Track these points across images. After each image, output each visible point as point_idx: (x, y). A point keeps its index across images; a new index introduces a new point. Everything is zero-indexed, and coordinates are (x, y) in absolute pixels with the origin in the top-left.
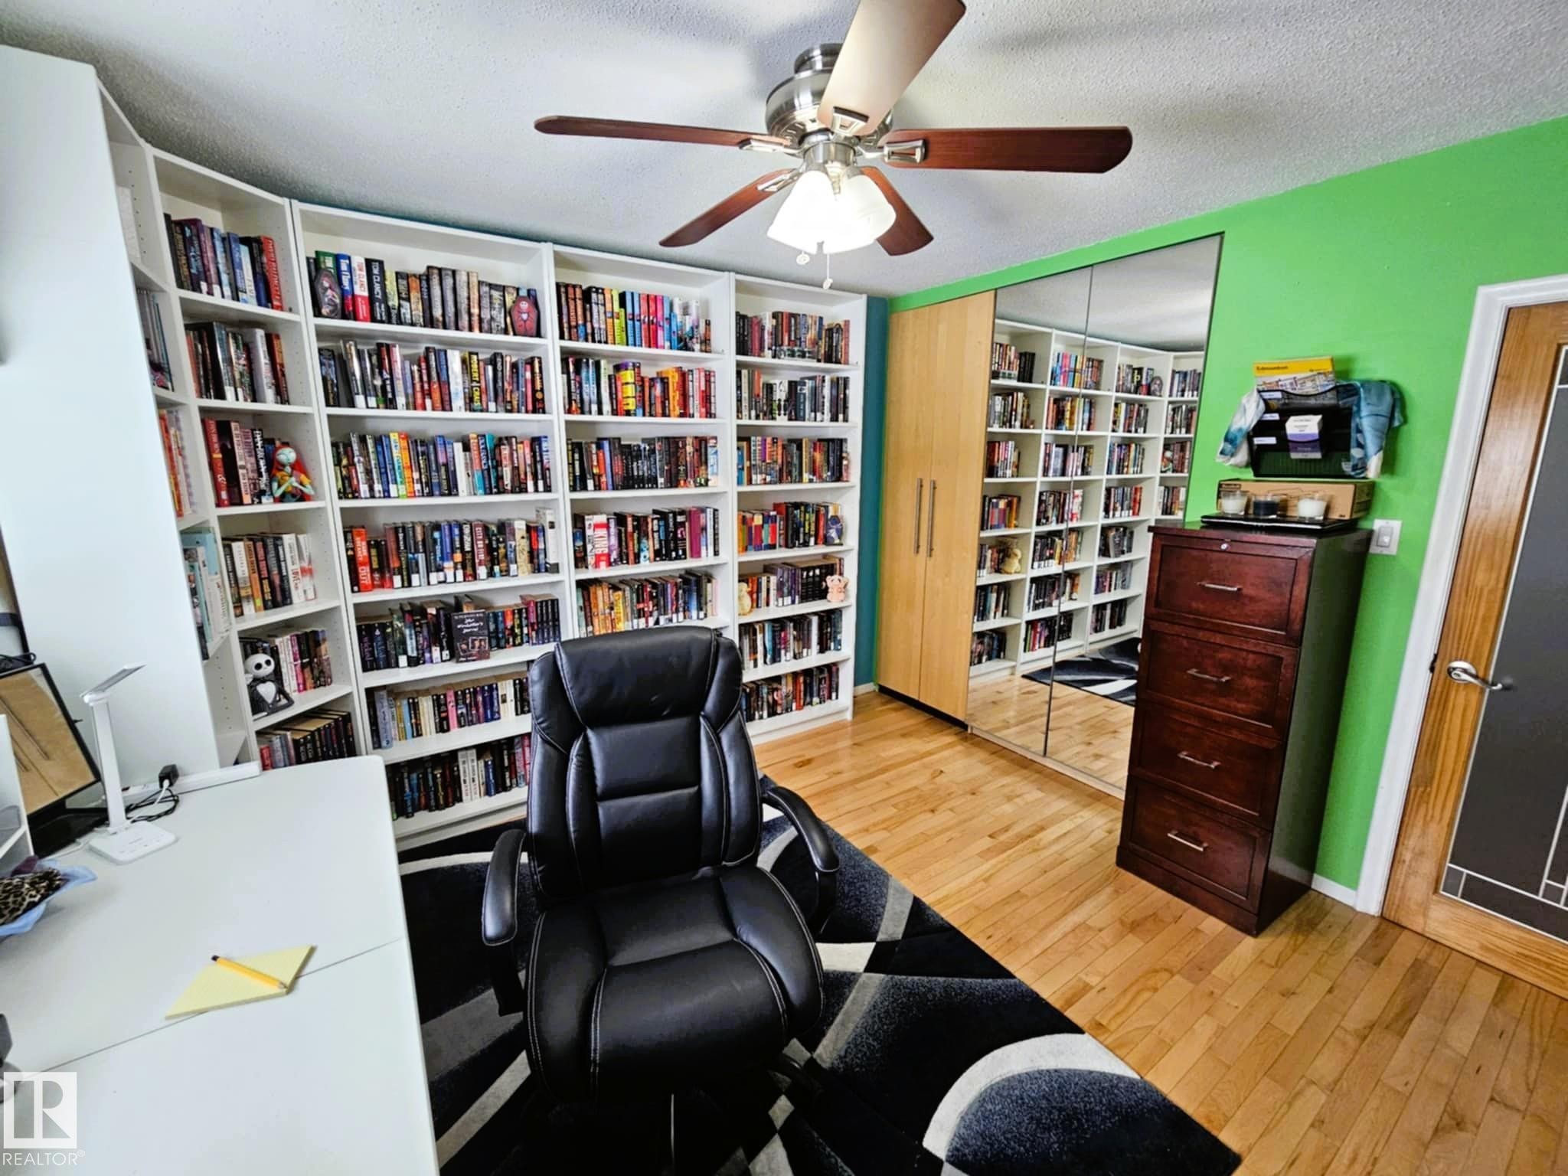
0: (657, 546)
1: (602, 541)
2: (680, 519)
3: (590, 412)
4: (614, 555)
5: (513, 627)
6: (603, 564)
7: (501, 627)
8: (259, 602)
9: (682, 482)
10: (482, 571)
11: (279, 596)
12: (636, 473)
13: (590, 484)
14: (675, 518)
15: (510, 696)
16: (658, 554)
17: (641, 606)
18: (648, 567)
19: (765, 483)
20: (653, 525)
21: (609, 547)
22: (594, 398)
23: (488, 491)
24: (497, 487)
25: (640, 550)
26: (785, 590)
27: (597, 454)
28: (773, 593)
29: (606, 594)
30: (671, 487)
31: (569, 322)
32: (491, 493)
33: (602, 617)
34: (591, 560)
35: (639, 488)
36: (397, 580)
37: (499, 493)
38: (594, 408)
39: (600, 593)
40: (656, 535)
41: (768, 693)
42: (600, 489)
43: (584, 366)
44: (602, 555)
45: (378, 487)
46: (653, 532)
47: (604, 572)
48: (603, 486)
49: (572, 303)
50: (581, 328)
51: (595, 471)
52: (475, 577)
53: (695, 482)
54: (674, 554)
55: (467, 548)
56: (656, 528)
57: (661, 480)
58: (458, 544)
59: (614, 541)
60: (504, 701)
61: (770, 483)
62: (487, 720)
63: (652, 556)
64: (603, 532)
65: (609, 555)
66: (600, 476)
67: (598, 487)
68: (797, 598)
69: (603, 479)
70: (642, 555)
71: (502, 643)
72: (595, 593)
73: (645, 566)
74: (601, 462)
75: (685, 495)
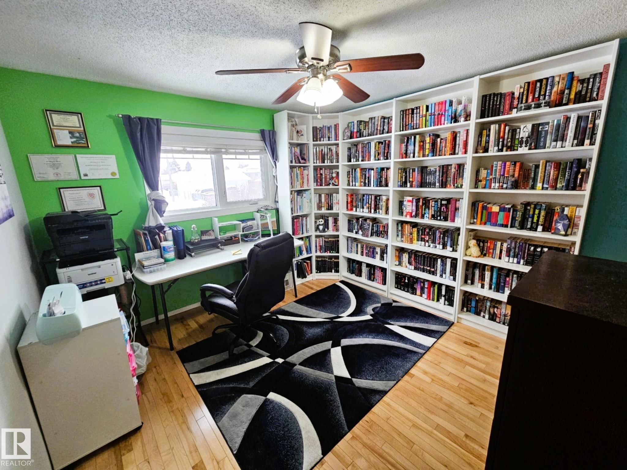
0: (433, 213)
1: (409, 207)
2: (444, 202)
3: (410, 157)
4: (414, 214)
5: (382, 231)
6: (408, 216)
7: (379, 230)
8: (325, 208)
9: (449, 186)
10: (373, 211)
11: (330, 208)
12: (428, 181)
13: (408, 185)
14: (441, 202)
15: (379, 253)
16: (433, 216)
17: (423, 237)
18: (427, 221)
19: (502, 189)
20: (432, 203)
21: (412, 210)
22: (412, 151)
23: (377, 186)
24: (380, 185)
25: (425, 213)
26: (512, 254)
27: (412, 173)
28: (504, 253)
29: (409, 227)
30: (442, 187)
31: (406, 123)
32: (378, 186)
33: (407, 236)
34: (405, 214)
35: (429, 187)
36: (354, 209)
37: (380, 186)
38: (412, 155)
39: (406, 226)
40: (433, 208)
41: (490, 307)
42: (412, 187)
43: (410, 139)
44: (409, 212)
45: (354, 183)
46: (432, 206)
47: (408, 219)
48: (413, 186)
49: (407, 116)
50: (410, 125)
51: (411, 180)
52: (371, 212)
53: (454, 186)
54: (439, 218)
55: (370, 203)
56: (433, 205)
57: (437, 184)
58: (367, 201)
59: (414, 208)
60: (377, 254)
61: (506, 188)
62: (372, 257)
63: (430, 216)
64: (410, 204)
65: (411, 213)
66: (412, 182)
67: (411, 186)
68: (522, 261)
69: (414, 183)
70: (425, 215)
71: (379, 235)
72: (405, 226)
73: (426, 221)
74: (414, 177)
75: (449, 191)
